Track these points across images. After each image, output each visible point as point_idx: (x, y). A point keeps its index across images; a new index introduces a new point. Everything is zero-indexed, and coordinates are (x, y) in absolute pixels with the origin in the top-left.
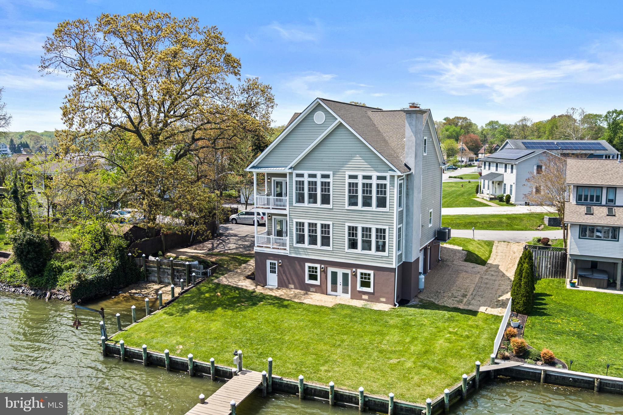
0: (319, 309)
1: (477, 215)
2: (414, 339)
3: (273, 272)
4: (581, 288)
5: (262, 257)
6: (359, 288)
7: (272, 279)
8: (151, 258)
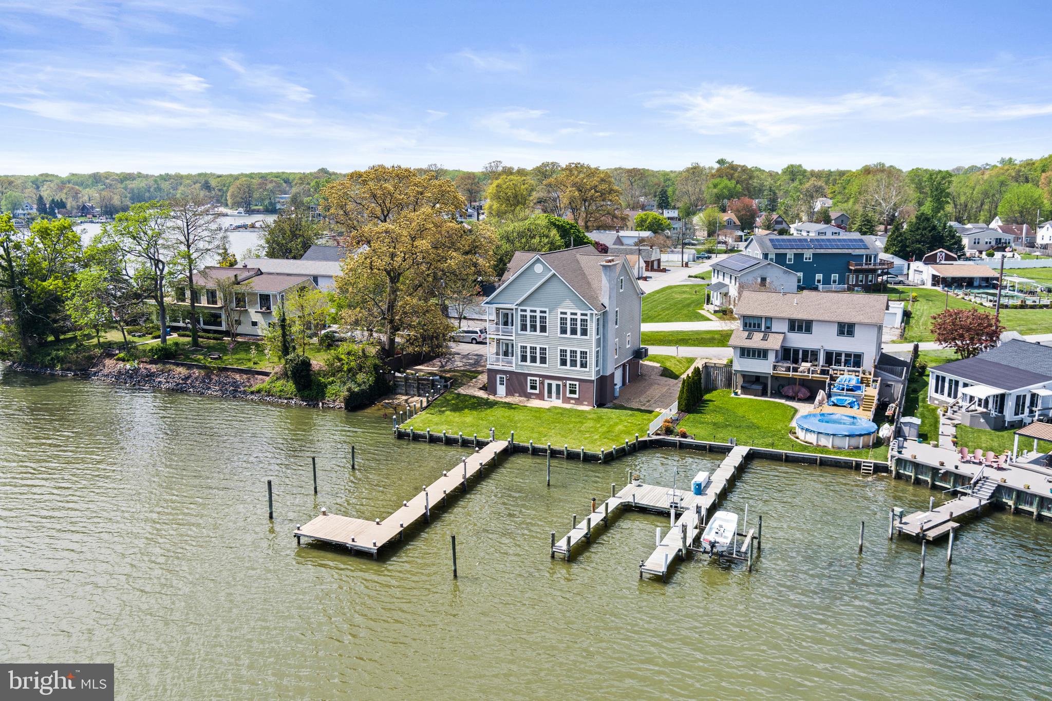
0: (539, 410)
1: (692, 331)
2: (602, 425)
3: (502, 384)
4: (743, 396)
5: (492, 373)
6: (568, 395)
7: (501, 390)
8: (397, 374)
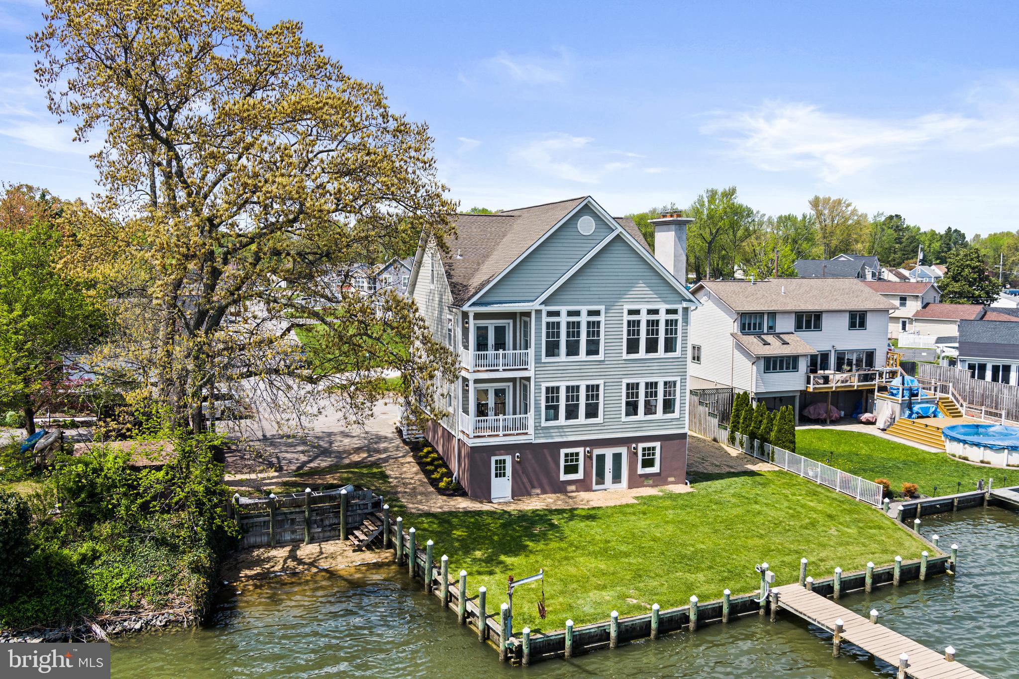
3: (501, 474)
5: (482, 456)
6: (640, 471)
7: (501, 487)
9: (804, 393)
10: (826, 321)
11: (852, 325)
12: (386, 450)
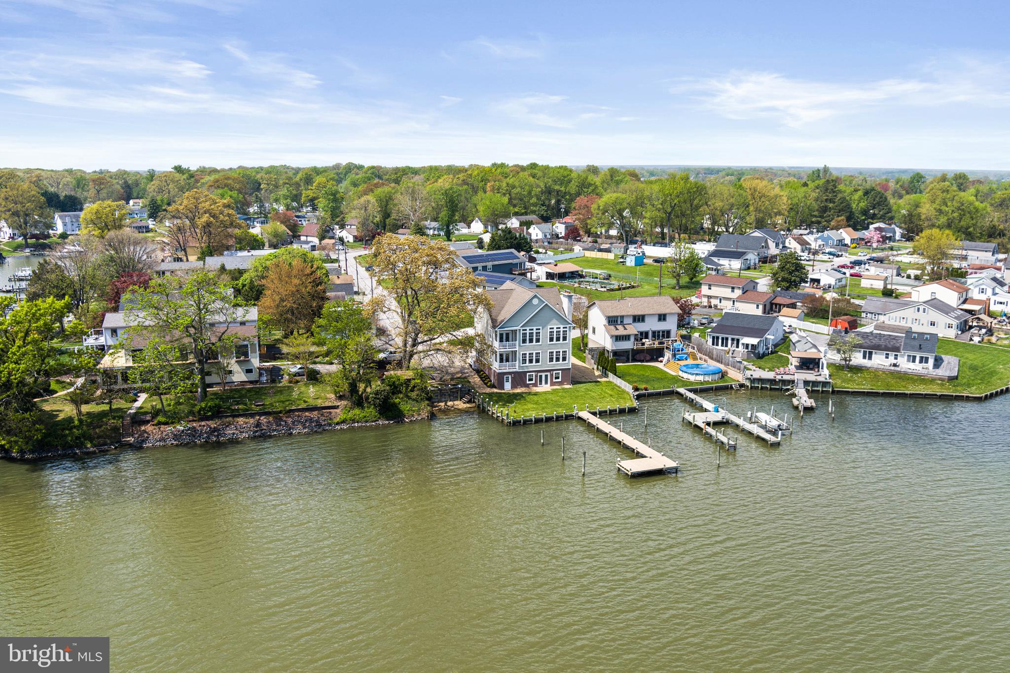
3: (508, 381)
5: (501, 375)
6: (554, 380)
7: (508, 386)
9: (633, 349)
10: (646, 319)
11: (660, 320)
12: (467, 373)
